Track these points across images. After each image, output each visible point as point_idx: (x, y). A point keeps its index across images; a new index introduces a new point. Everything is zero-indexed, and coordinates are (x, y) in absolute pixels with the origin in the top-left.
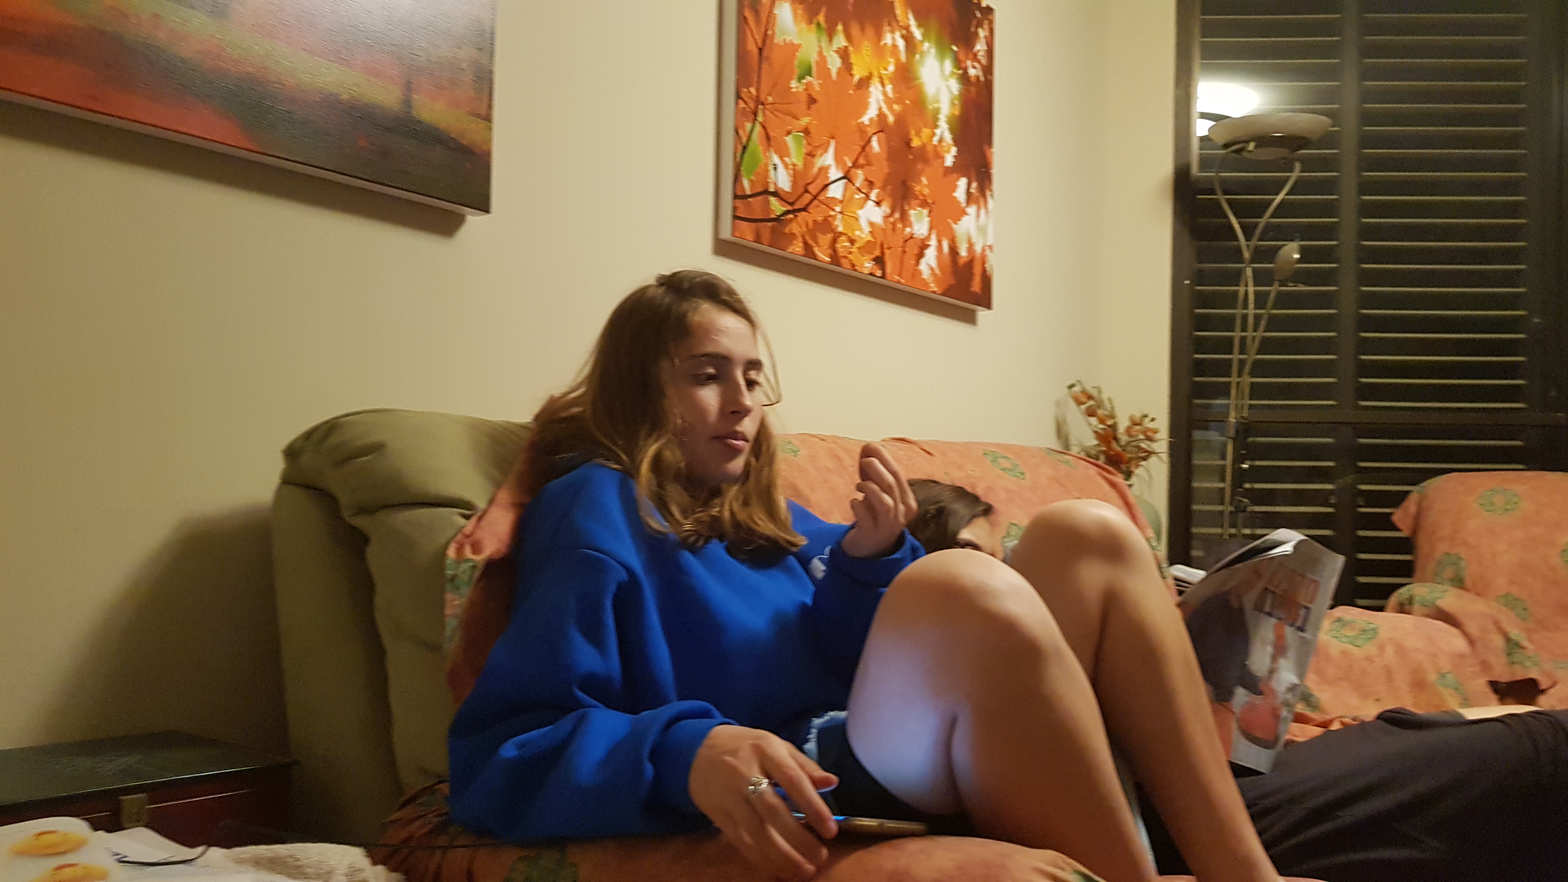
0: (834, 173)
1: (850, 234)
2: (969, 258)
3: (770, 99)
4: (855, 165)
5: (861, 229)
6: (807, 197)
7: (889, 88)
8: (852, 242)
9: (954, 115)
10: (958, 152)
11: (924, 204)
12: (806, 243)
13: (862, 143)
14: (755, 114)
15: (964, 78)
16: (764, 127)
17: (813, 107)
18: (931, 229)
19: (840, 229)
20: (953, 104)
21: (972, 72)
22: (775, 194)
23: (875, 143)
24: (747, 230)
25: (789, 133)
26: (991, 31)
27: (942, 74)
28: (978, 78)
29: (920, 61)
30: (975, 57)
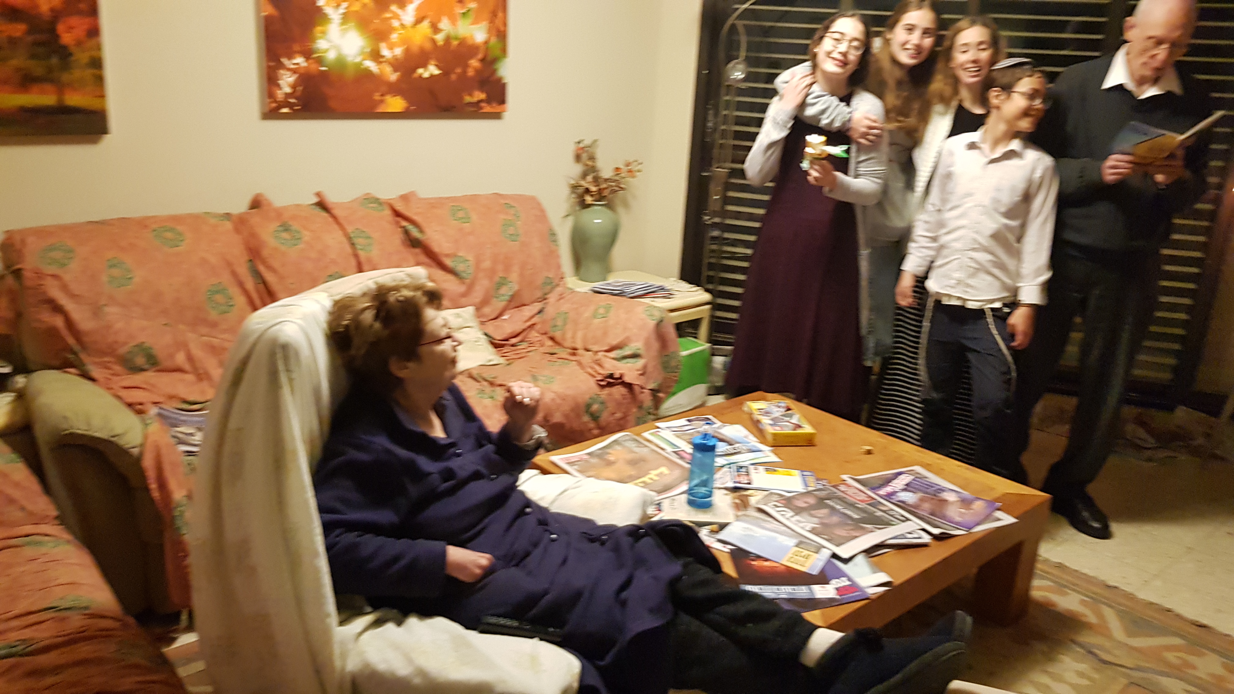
7: (395, 23)
9: (319, 25)
15: (308, 54)
20: (324, 33)
21: (300, 60)
27: (337, 48)
28: (290, 57)
29: (364, 48)
30: (294, 71)
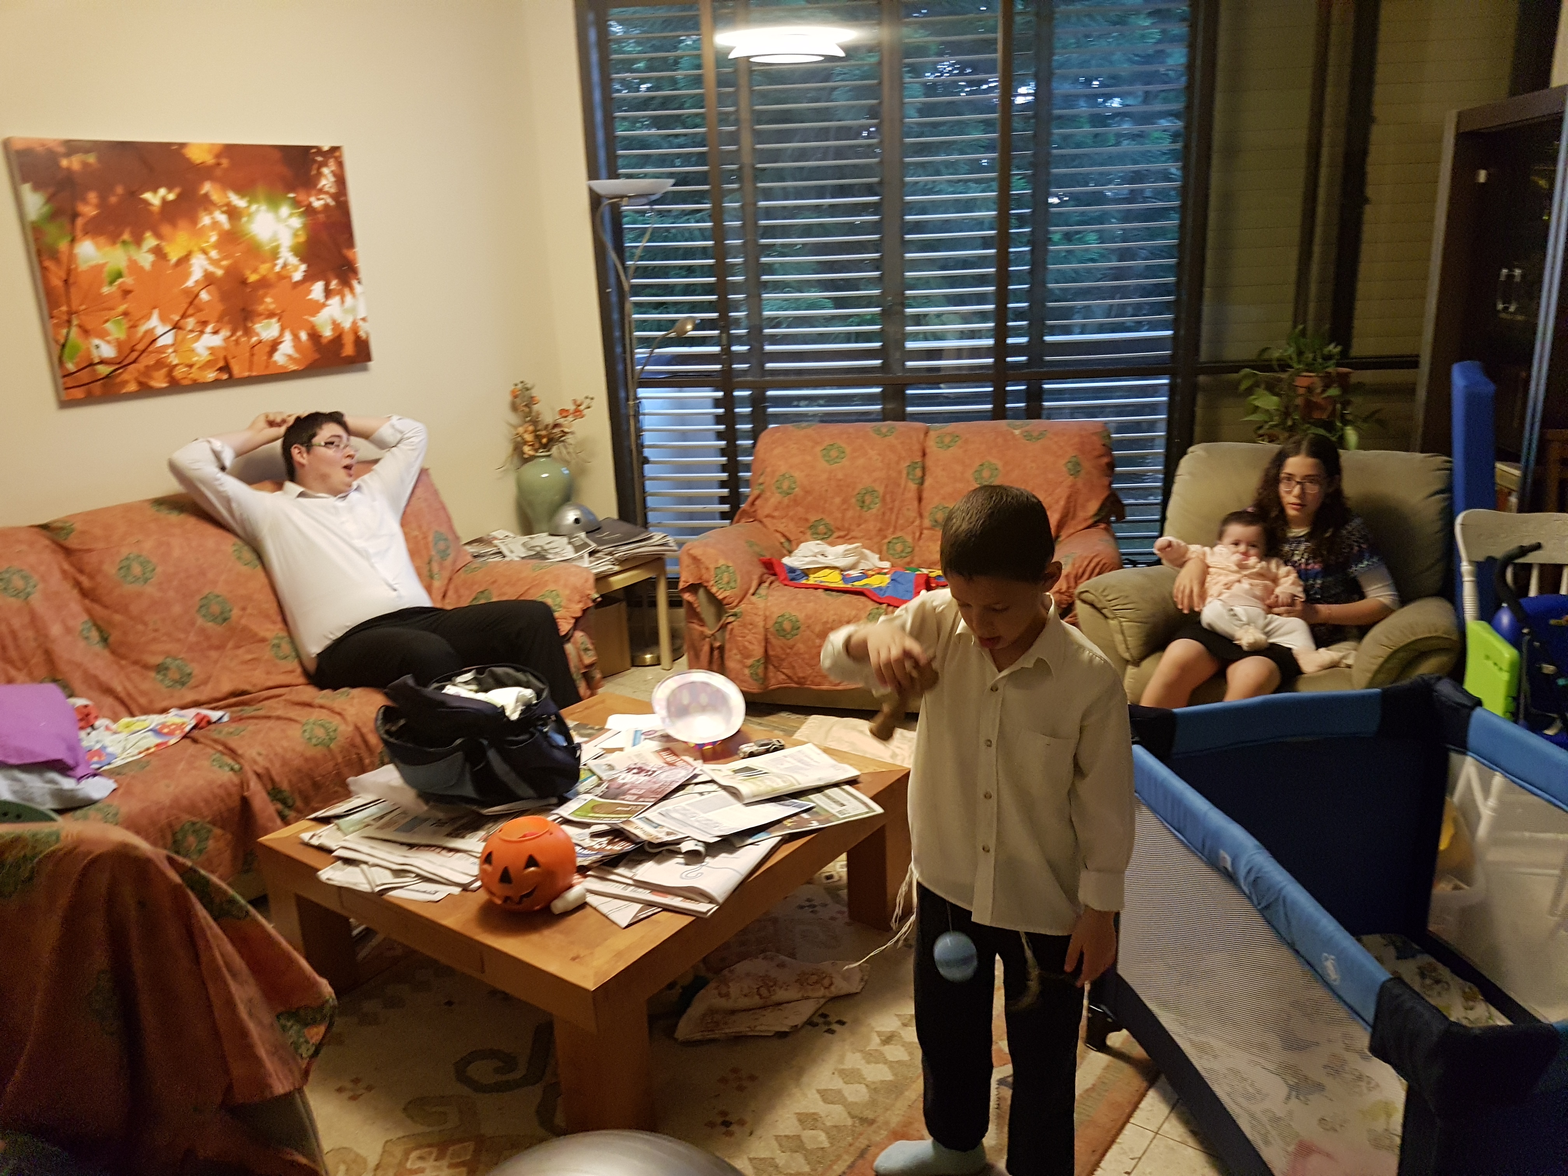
0: (160, 330)
1: (188, 362)
2: (336, 334)
3: (83, 307)
4: (184, 316)
5: (198, 355)
6: (134, 355)
7: (214, 254)
8: (191, 366)
9: (299, 244)
10: (309, 266)
11: (271, 315)
12: (140, 384)
13: (189, 300)
14: (69, 322)
15: (310, 211)
16: (80, 326)
17: (130, 296)
18: (282, 330)
19: (175, 362)
20: (295, 235)
21: (317, 204)
22: (102, 362)
23: (204, 296)
24: (79, 393)
25: (107, 321)
26: (340, 164)
27: (279, 219)
28: (326, 206)
29: (248, 221)
30: (321, 191)
